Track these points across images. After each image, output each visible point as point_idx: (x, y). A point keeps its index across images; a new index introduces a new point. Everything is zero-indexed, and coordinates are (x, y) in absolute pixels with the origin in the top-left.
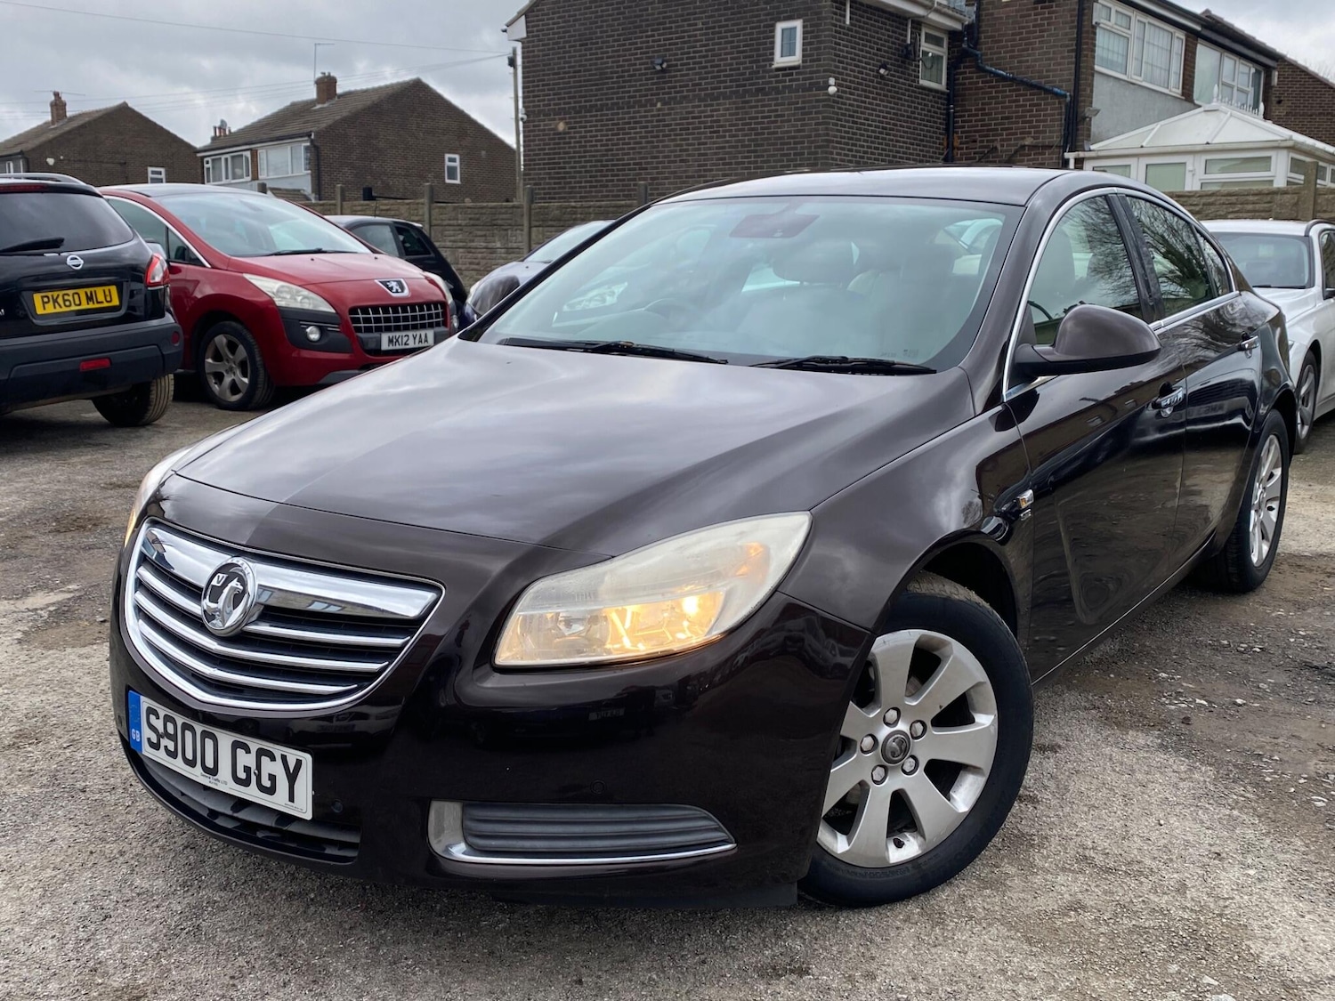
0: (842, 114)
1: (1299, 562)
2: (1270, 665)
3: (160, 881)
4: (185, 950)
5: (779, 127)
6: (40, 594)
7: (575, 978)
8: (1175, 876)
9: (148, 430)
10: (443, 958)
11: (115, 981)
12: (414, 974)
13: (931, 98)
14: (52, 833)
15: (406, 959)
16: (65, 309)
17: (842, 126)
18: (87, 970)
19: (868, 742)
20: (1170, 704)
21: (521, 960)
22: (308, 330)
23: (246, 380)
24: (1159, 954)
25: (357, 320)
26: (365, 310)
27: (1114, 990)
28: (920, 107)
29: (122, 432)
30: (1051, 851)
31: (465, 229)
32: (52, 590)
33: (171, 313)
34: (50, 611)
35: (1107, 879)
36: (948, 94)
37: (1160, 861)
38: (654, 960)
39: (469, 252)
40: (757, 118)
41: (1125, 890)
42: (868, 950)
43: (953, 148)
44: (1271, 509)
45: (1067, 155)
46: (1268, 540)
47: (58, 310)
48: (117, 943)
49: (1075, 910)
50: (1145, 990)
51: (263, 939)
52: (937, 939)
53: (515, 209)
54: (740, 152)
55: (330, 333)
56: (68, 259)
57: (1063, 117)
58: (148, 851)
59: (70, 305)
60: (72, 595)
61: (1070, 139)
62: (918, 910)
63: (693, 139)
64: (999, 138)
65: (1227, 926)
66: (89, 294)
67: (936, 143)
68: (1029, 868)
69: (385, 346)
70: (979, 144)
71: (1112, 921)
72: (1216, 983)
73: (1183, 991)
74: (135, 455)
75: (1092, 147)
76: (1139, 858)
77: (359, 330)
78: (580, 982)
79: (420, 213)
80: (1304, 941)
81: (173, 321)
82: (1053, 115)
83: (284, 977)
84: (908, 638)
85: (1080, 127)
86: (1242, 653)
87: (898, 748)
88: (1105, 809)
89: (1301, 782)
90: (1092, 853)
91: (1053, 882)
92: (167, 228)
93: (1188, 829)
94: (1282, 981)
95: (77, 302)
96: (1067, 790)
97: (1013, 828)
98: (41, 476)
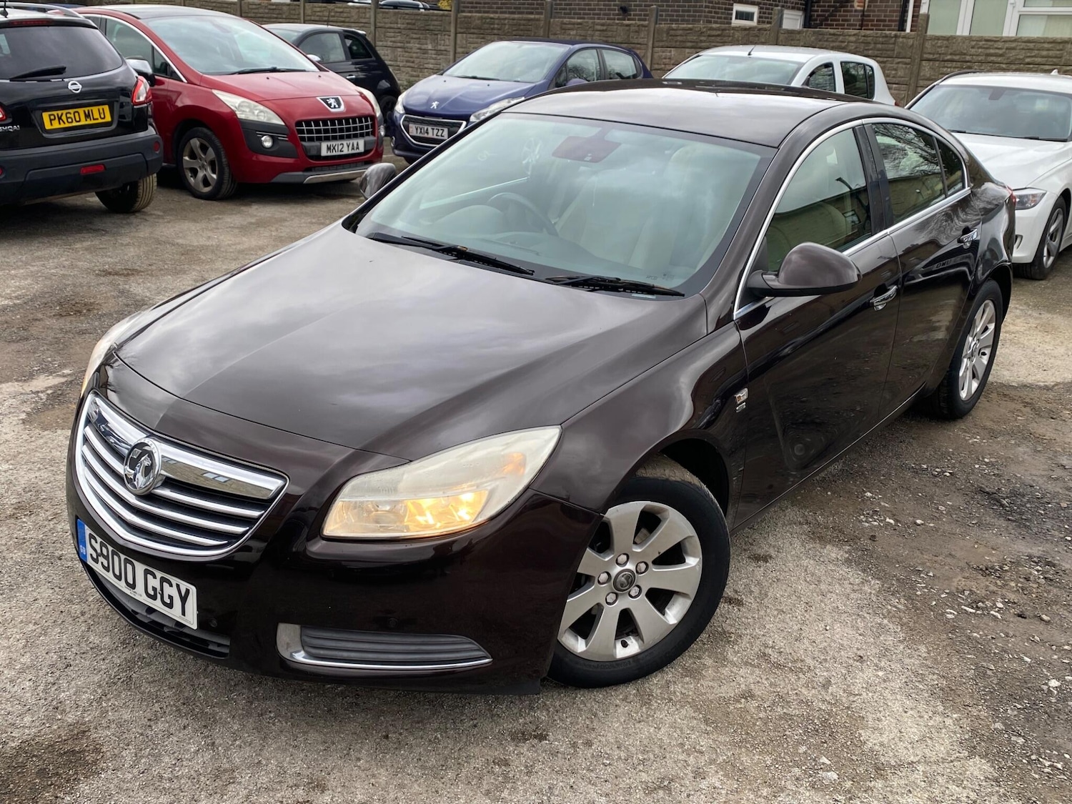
1: (1007, 392)
2: (953, 489)
3: (107, 639)
4: (119, 696)
6: (42, 377)
7: (384, 734)
8: (825, 674)
9: (136, 217)
10: (295, 713)
11: (69, 718)
12: (274, 724)
14: (35, 594)
15: (270, 712)
16: (67, 125)
18: (51, 708)
19: (604, 577)
20: (866, 521)
21: (349, 717)
22: (263, 139)
23: (215, 176)
24: (796, 737)
25: (302, 132)
26: (308, 123)
27: (756, 764)
29: (117, 219)
30: (741, 647)
31: (404, 32)
32: (51, 373)
33: (153, 127)
34: (48, 394)
35: (775, 673)
37: (817, 661)
38: (441, 723)
41: (787, 683)
42: (592, 722)
44: (984, 354)
46: (978, 379)
47: (62, 126)
48: (73, 687)
49: (746, 698)
50: (777, 766)
51: (174, 690)
52: (642, 716)
53: (444, 18)
55: (280, 142)
56: (70, 84)
58: (101, 613)
59: (72, 122)
60: (66, 379)
62: (634, 691)
65: (851, 717)
66: (87, 113)
68: (722, 660)
69: (324, 153)
71: (769, 709)
72: (829, 762)
73: (804, 768)
74: (124, 243)
76: (803, 657)
77: (303, 139)
78: (387, 737)
79: (368, 16)
80: (901, 732)
81: (155, 133)
83: (185, 722)
84: (636, 507)
86: (935, 476)
87: (625, 581)
88: (789, 614)
89: (943, 596)
90: (770, 651)
91: (736, 674)
92: (153, 47)
93: (845, 635)
94: (875, 763)
95: (78, 119)
96: (766, 595)
97: (719, 626)
98: (51, 261)
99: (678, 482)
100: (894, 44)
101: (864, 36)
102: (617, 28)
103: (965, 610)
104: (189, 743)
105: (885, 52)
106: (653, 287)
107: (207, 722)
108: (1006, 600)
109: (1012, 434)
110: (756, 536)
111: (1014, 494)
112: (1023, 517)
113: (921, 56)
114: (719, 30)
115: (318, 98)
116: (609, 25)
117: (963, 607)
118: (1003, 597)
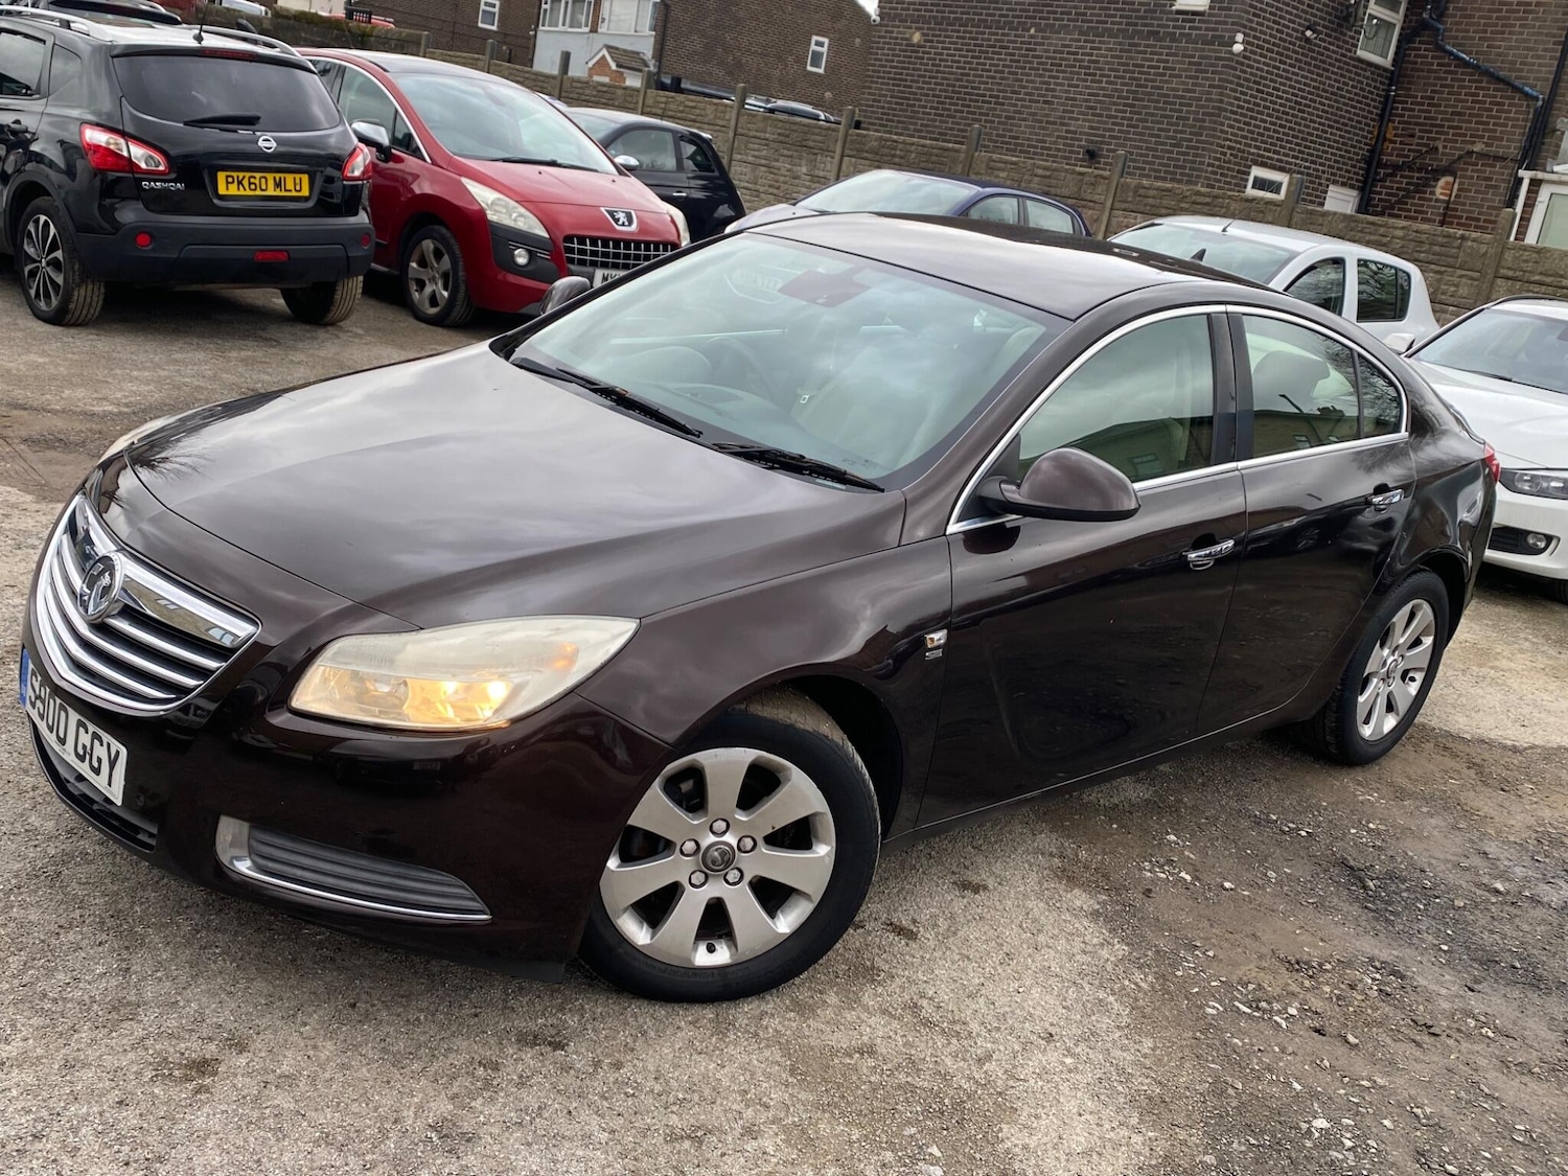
0: (1246, 80)
1: (1448, 744)
2: (1302, 853)
3: (51, 823)
4: (36, 892)
5: (1166, 82)
7: (352, 1001)
8: (989, 1045)
9: (327, 332)
10: (249, 954)
12: (215, 962)
13: (1368, 74)
15: (217, 947)
16: (249, 193)
17: (1242, 93)
19: (690, 846)
20: (1149, 871)
21: (317, 973)
22: (516, 252)
23: (446, 294)
24: (909, 1115)
25: (571, 250)
26: (582, 240)
27: (837, 1136)
28: (1351, 83)
29: (299, 329)
30: (887, 991)
31: (772, 145)
33: (367, 212)
35: (919, 1031)
36: (1392, 72)
37: (985, 1027)
38: (434, 1003)
40: (1143, 66)
41: (926, 1047)
42: (634, 1042)
43: (1385, 139)
44: (1413, 679)
45: (1521, 173)
46: (1398, 714)
47: (242, 192)
49: (862, 1054)
50: (863, 1144)
51: (107, 899)
52: (707, 1047)
53: (830, 132)
54: (1115, 104)
55: (539, 260)
56: (261, 139)
57: (1529, 124)
59: (255, 190)
61: (1531, 152)
62: (711, 1016)
63: (1063, 78)
64: (1443, 137)
65: (999, 1106)
66: (278, 180)
67: (1363, 130)
68: (852, 1001)
69: (598, 283)
70: (1416, 141)
71: (888, 1073)
72: (939, 1155)
73: (900, 1154)
75: (1556, 169)
76: (968, 1019)
77: (571, 261)
78: (353, 1006)
79: (727, 117)
80: (1060, 1138)
81: (367, 221)
82: (1518, 120)
83: (104, 937)
84: (743, 757)
85: (1546, 140)
86: (1284, 833)
87: (719, 858)
88: (976, 962)
89: (1213, 984)
90: (925, 1003)
91: (863, 1021)
92: (397, 111)
93: (1043, 1003)
94: (1005, 1169)
95: (264, 187)
96: (955, 933)
97: (869, 960)
98: (190, 367)
99: (808, 731)
100: (1459, 248)
101: (1417, 232)
102: (1065, 177)
103: (1238, 1008)
104: (98, 963)
105: (1443, 258)
106: (845, 473)
107: (131, 941)
108: (1306, 1007)
109: (1428, 799)
110: (979, 859)
111: (1392, 876)
112: (1390, 908)
113: (1497, 271)
114: (1209, 197)
115: (603, 209)
116: (1055, 170)
117: (1236, 1003)
118: (1304, 1002)
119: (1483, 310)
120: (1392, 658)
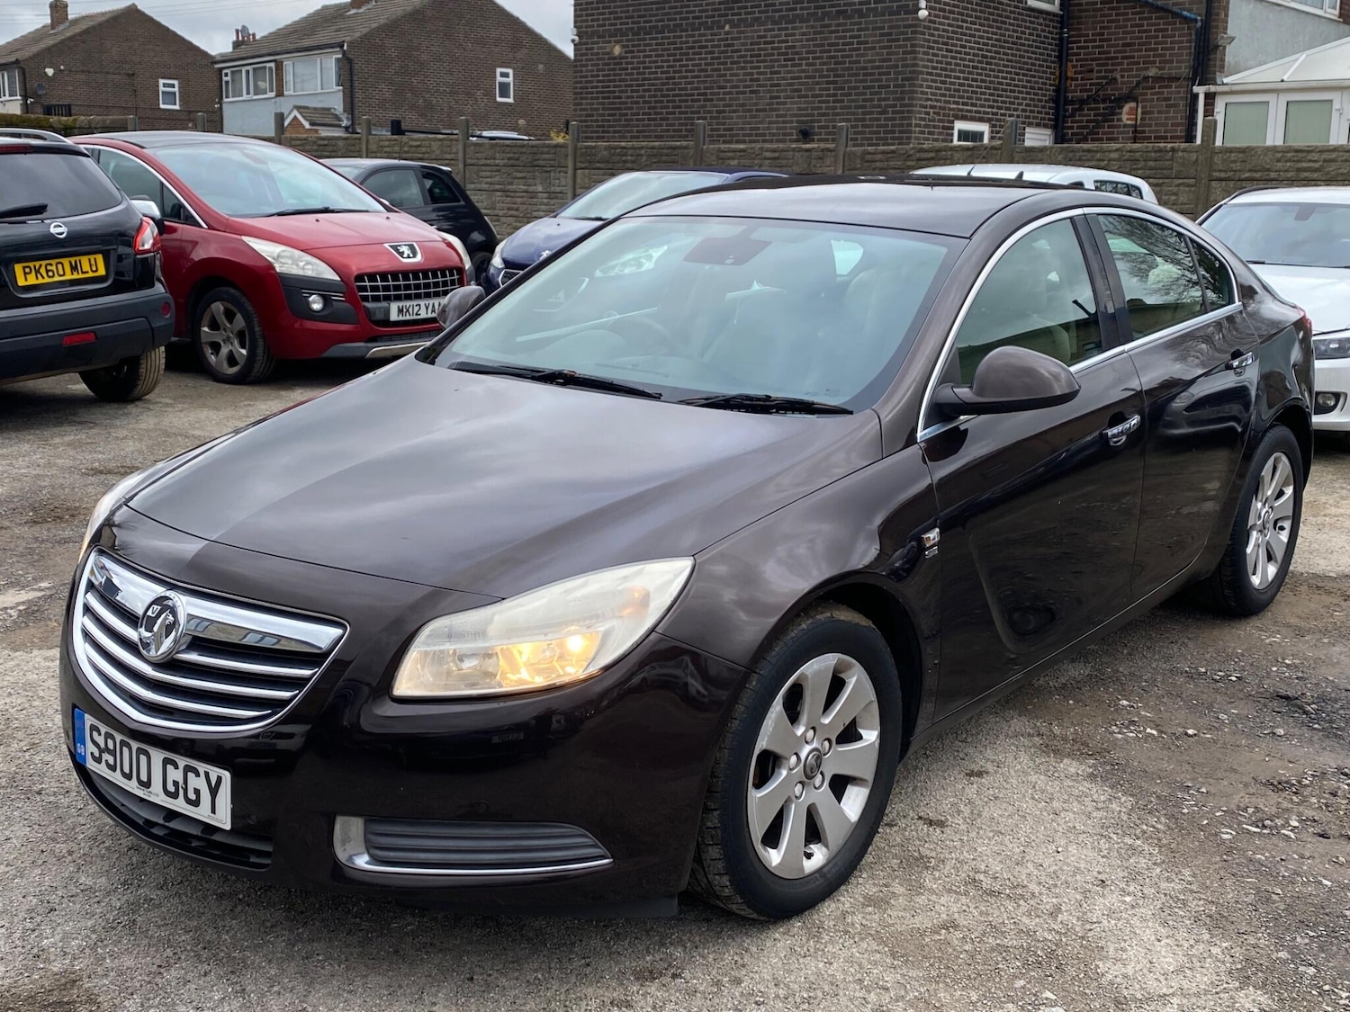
0: (935, 42)
1: (1319, 584)
2: (1241, 695)
3: (104, 879)
4: (120, 941)
5: (862, 55)
6: (11, 591)
7: (468, 976)
8: (1054, 900)
9: (136, 406)
10: (352, 955)
11: (55, 966)
12: (323, 968)
13: (1041, 21)
14: (7, 833)
15: (318, 955)
16: (47, 280)
17: (934, 55)
18: (31, 956)
19: (794, 759)
20: (1119, 733)
21: (422, 958)
22: (311, 299)
23: (244, 352)
24: (1012, 970)
25: (364, 289)
26: (372, 277)
27: (958, 1001)
28: (1027, 31)
29: (110, 409)
30: (943, 873)
31: (502, 170)
32: (23, 588)
33: (162, 283)
34: (19, 610)
35: (988, 901)
36: (1062, 16)
37: (1044, 886)
38: (544, 961)
39: (507, 196)
40: (838, 44)
41: (1001, 912)
42: (742, 958)
43: (1067, 78)
44: (1282, 528)
45: (1196, 89)
46: (1276, 561)
47: (41, 281)
48: (58, 934)
49: (947, 929)
50: (985, 1002)
51: (191, 934)
52: (809, 951)
53: (558, 149)
54: (818, 83)
55: (334, 303)
57: (1193, 45)
58: (95, 851)
59: (53, 276)
60: (43, 593)
61: (1200, 70)
62: (799, 924)
63: (765, 67)
64: (1119, 68)
65: (1086, 948)
66: (73, 264)
67: (1046, 73)
68: (917, 888)
69: (394, 316)
70: (1096, 75)
71: (978, 940)
72: (1055, 997)
73: (1021, 1003)
74: (121, 436)
75: (1225, 81)
76: (1025, 882)
77: (365, 299)
78: (471, 979)
79: (454, 150)
80: (1151, 963)
81: (163, 290)
82: (1182, 42)
83: (206, 967)
84: (827, 663)
85: (1212, 57)
86: (1217, 681)
88: (1009, 835)
89: (1218, 814)
90: (982, 877)
91: (935, 902)
92: (162, 184)
93: (1083, 857)
94: (1116, 997)
95: (61, 273)
96: (980, 815)
97: (915, 851)
98: (21, 459)
100: (1172, 160)
101: (1130, 151)
102: (793, 155)
103: (1247, 829)
104: (211, 991)
105: (1159, 171)
106: (813, 404)
107: (235, 968)
108: (1304, 818)
109: (1325, 632)
110: (971, 750)
111: (1322, 699)
112: (1334, 726)
113: (1210, 175)
114: (932, 151)
115: (386, 245)
116: (783, 150)
117: (1244, 826)
118: (1299, 814)
119: (1221, 206)
120: (1264, 511)
